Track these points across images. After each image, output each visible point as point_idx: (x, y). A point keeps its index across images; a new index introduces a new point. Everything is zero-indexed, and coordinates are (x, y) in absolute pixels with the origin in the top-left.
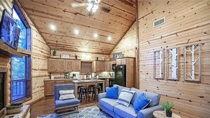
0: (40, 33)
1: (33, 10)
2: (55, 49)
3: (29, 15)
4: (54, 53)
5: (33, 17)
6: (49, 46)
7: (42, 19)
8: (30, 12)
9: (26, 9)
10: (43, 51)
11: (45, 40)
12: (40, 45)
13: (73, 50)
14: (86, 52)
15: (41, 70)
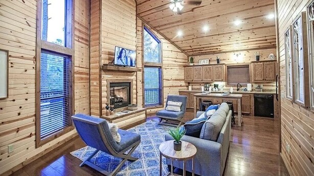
0: (173, 43)
1: (159, 26)
2: (193, 55)
3: (158, 31)
4: (192, 59)
5: (161, 32)
6: (186, 53)
7: (168, 30)
8: (158, 29)
9: (154, 28)
10: (177, 60)
11: (179, 48)
12: (174, 55)
13: (214, 52)
14: (237, 51)
15: (175, 80)
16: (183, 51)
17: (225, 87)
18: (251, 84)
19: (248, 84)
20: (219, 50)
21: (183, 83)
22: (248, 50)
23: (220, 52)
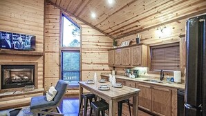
0: (94, 27)
3: (76, 17)
4: (114, 42)
8: (76, 14)
10: (99, 44)
12: (95, 39)
13: (135, 30)
14: (162, 24)
15: (97, 64)
16: (107, 34)
17: (147, 74)
18: (180, 72)
19: (175, 72)
20: (139, 27)
21: (107, 67)
22: (177, 20)
23: (142, 30)
